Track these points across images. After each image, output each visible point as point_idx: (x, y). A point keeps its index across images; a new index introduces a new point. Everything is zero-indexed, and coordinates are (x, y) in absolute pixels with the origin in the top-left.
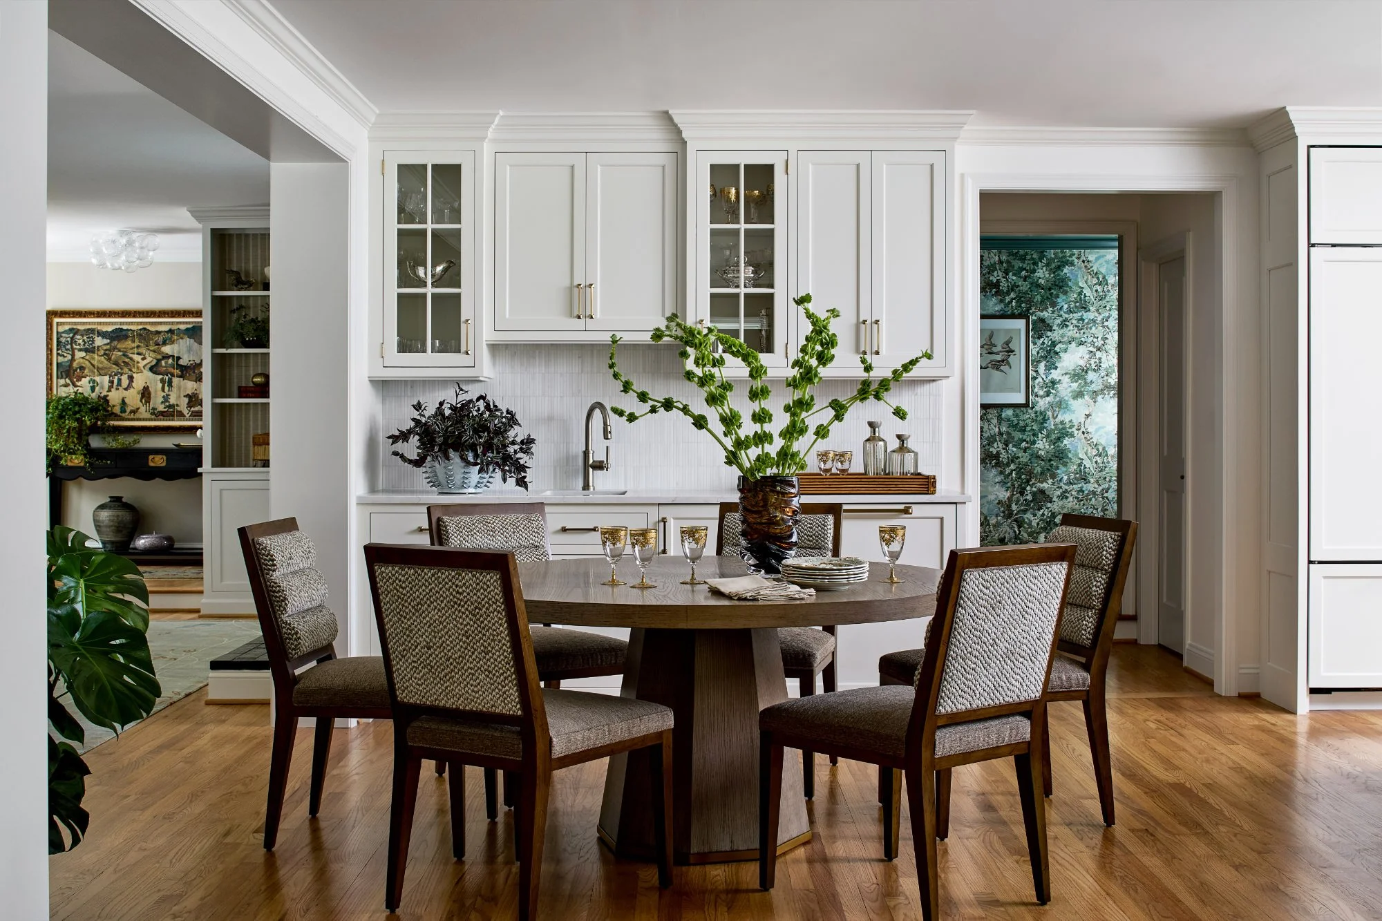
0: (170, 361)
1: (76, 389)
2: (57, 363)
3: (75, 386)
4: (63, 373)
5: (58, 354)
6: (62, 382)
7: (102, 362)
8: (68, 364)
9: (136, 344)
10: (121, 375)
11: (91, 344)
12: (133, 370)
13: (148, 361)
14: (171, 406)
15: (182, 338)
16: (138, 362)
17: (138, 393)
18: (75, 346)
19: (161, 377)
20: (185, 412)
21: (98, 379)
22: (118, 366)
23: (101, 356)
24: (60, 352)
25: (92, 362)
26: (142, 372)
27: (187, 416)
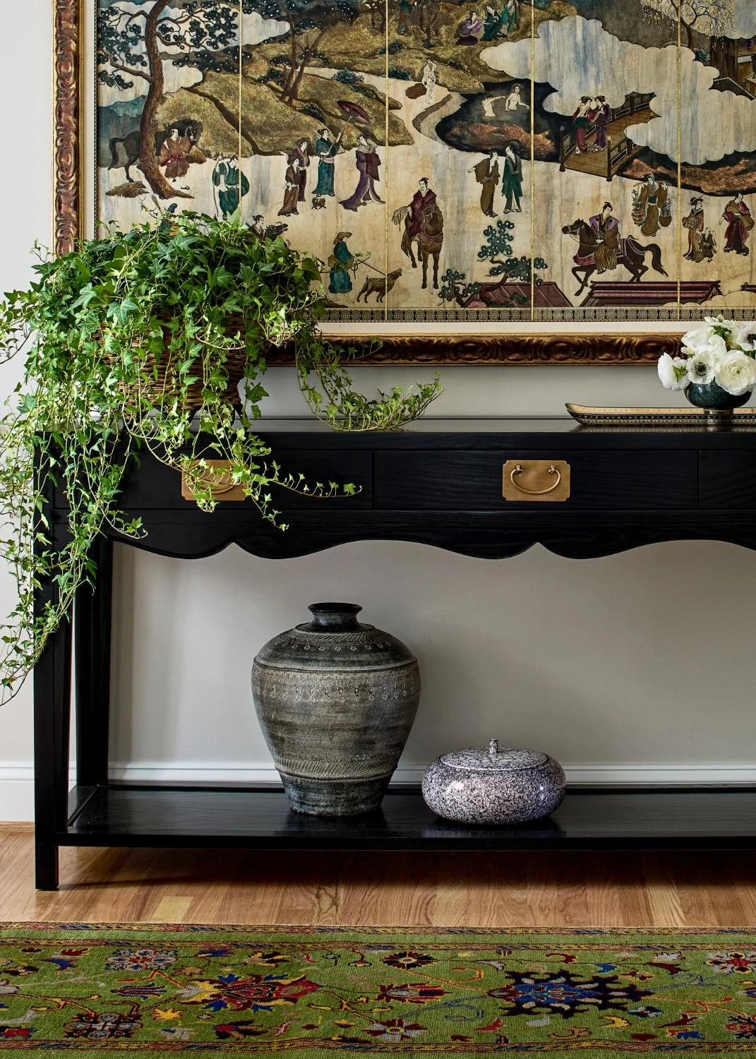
0: (514, 100)
1: (166, 203)
2: (99, 110)
3: (161, 191)
4: (120, 145)
5: (100, 76)
6: (115, 177)
7: (261, 106)
8: (136, 112)
9: (391, 35)
10: (333, 153)
11: (222, 39)
12: (377, 132)
13: (433, 102)
14: (514, 266)
15: (558, 17)
16: (395, 106)
17: (396, 219)
18: (161, 48)
19: (479, 157)
20: (569, 286)
21: (247, 166)
22: (322, 120)
23: (259, 81)
24: (107, 67)
25: (228, 104)
26: (408, 141)
27: (577, 301)
